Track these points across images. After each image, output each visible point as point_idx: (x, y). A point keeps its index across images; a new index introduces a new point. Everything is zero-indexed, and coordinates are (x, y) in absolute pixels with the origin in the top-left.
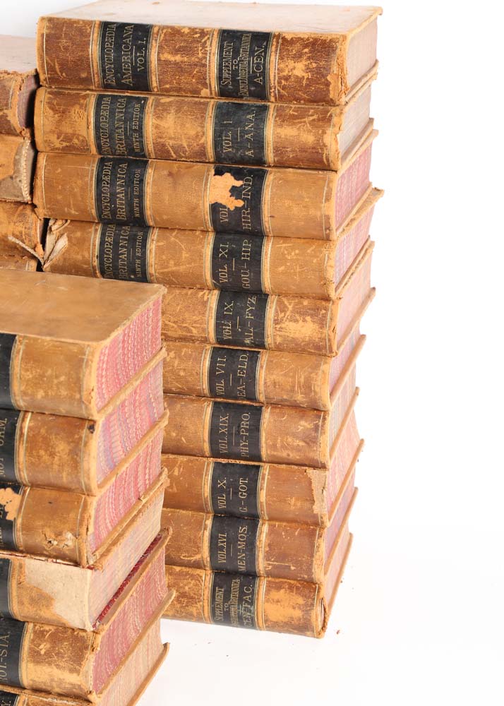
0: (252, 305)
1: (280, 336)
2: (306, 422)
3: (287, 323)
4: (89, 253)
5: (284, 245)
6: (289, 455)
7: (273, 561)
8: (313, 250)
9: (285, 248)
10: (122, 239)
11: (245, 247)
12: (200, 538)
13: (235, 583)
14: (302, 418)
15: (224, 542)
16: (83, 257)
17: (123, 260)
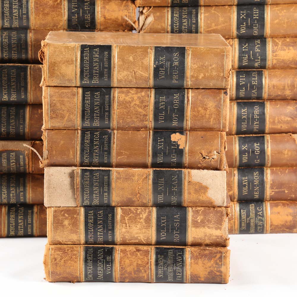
0: (258, 44)
1: (276, 59)
2: (291, 106)
3: (279, 52)
4: (165, 24)
5: (277, 8)
6: (281, 127)
7: (275, 189)
8: (294, 9)
9: (278, 10)
10: (184, 14)
11: (255, 12)
12: (232, 181)
13: (252, 206)
14: (288, 105)
15: (246, 182)
16: (162, 26)
17: (185, 26)
